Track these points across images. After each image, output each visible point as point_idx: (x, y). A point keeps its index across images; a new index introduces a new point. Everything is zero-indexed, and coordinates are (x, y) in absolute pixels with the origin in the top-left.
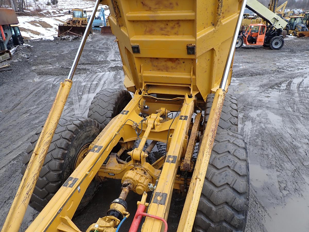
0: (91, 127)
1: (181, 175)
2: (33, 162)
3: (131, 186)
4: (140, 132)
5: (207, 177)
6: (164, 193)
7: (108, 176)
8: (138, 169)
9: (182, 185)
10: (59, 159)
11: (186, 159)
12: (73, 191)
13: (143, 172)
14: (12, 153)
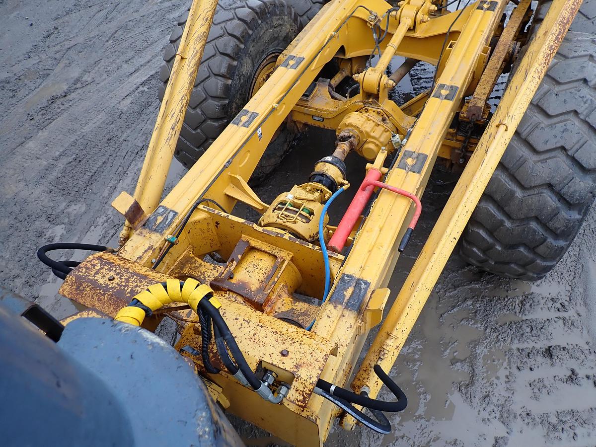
0: (282, 19)
1: (458, 130)
2: (178, 72)
3: (356, 142)
4: (382, 36)
5: (519, 131)
6: (421, 154)
7: (311, 122)
8: (370, 111)
9: (457, 151)
10: (223, 76)
11: (476, 96)
12: (250, 133)
13: (381, 118)
14: (139, 72)
